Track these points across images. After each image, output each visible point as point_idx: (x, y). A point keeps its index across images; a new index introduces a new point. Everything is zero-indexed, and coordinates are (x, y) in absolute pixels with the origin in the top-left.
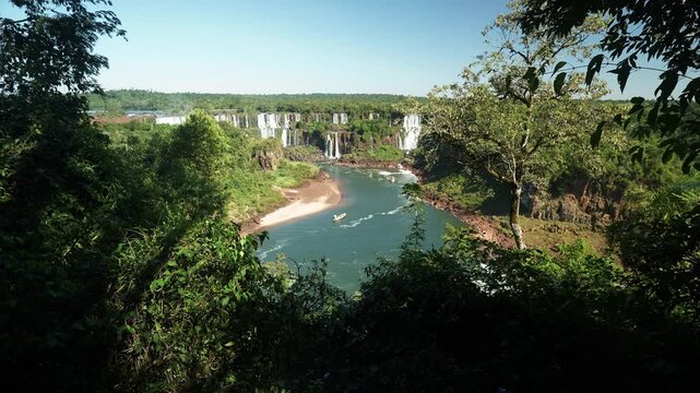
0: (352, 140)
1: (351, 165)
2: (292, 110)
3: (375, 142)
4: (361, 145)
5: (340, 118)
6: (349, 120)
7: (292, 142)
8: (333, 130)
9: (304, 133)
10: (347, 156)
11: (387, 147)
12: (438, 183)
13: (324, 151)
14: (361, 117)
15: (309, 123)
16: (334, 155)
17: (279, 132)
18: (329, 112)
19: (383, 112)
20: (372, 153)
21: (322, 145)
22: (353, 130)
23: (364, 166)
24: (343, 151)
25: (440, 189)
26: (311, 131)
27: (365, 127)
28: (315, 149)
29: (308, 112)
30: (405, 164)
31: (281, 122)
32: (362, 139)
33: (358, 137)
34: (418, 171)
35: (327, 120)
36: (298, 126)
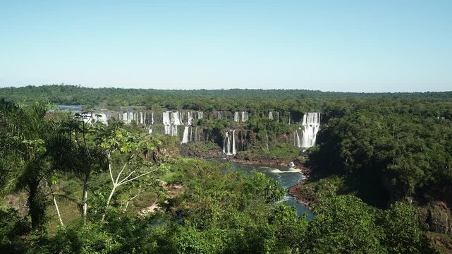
0: (248, 137)
1: (245, 162)
2: (196, 108)
3: (270, 140)
4: (256, 142)
5: (240, 116)
6: (250, 118)
7: (193, 139)
8: (231, 127)
9: (204, 130)
10: (242, 153)
11: (283, 145)
12: (316, 184)
13: (222, 148)
14: (261, 116)
15: (211, 121)
16: (231, 151)
17: (181, 129)
18: (230, 110)
19: (283, 111)
20: (266, 150)
21: (220, 142)
22: (250, 127)
23: (258, 163)
24: (240, 148)
25: (316, 190)
26: (211, 128)
27: (261, 125)
28: (214, 145)
29: (210, 110)
30: (297, 162)
31: (185, 120)
32: (257, 137)
33: (253, 134)
34: (307, 170)
35: (229, 117)
36: (199, 123)
